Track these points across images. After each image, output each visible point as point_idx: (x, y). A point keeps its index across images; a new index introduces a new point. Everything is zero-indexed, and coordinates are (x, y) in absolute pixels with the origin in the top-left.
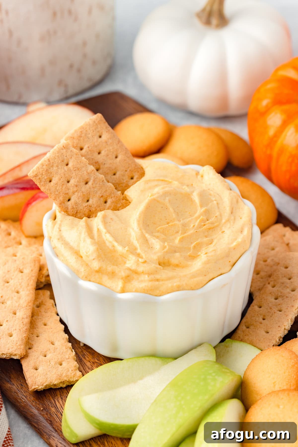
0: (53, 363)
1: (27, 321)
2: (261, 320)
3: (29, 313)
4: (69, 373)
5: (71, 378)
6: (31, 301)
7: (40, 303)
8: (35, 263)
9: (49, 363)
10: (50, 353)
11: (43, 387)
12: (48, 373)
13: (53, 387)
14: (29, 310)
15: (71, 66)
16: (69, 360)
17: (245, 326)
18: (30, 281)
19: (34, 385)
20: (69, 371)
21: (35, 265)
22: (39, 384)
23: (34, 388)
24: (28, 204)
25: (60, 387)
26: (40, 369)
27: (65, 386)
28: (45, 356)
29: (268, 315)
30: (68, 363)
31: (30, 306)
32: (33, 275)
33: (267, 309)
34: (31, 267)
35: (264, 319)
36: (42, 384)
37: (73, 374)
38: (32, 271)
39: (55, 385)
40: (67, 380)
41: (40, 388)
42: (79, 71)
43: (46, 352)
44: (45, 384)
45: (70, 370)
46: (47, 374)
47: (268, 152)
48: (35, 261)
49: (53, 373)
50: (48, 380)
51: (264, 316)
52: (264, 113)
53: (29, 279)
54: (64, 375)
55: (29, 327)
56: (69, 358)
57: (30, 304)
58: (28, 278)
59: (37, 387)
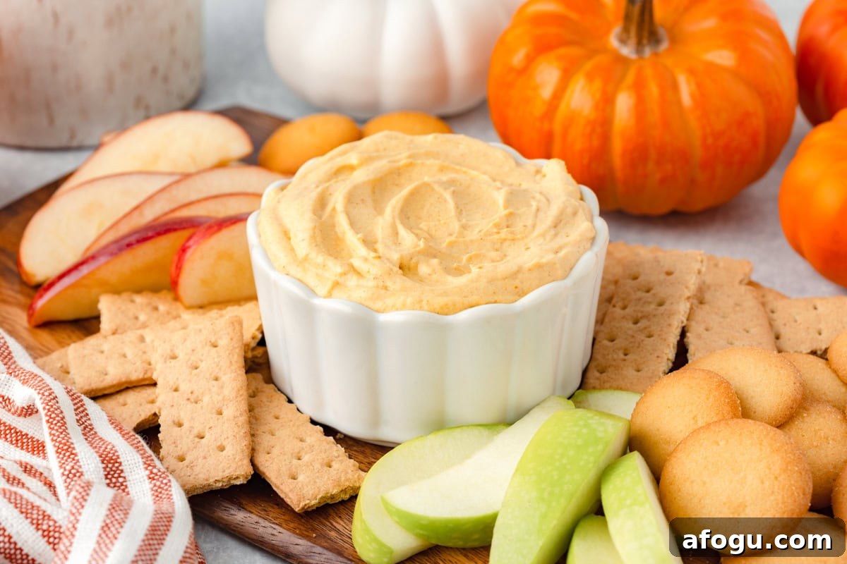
0: (317, 466)
1: (243, 419)
2: (622, 356)
3: (243, 406)
4: (350, 476)
5: (355, 482)
6: (242, 387)
7: (254, 392)
8: (234, 325)
9: (311, 467)
10: (306, 453)
11: (317, 501)
12: (317, 480)
13: (329, 502)
14: (243, 402)
15: (154, 71)
16: (340, 458)
17: (598, 371)
18: (233, 355)
19: (302, 499)
20: (347, 473)
21: (234, 330)
22: (310, 497)
23: (304, 504)
24: (184, 250)
25: (340, 500)
26: (301, 478)
27: (348, 496)
28: (299, 459)
29: (632, 347)
30: (341, 462)
31: (241, 395)
32: (236, 345)
33: (626, 339)
34: (228, 334)
35: (626, 355)
36: (314, 496)
37: (356, 476)
38: (232, 339)
39: (332, 497)
40: (351, 485)
41: (313, 502)
42: (166, 79)
43: (299, 453)
44: (318, 498)
45: (350, 471)
46: (315, 482)
47: (546, 126)
48: (232, 323)
49: (325, 479)
50: (322, 490)
51: (626, 350)
52: (525, 70)
53: (229, 354)
54: (343, 479)
55: (248, 428)
56: (339, 456)
57: (241, 393)
58: (227, 352)
59: (307, 502)
